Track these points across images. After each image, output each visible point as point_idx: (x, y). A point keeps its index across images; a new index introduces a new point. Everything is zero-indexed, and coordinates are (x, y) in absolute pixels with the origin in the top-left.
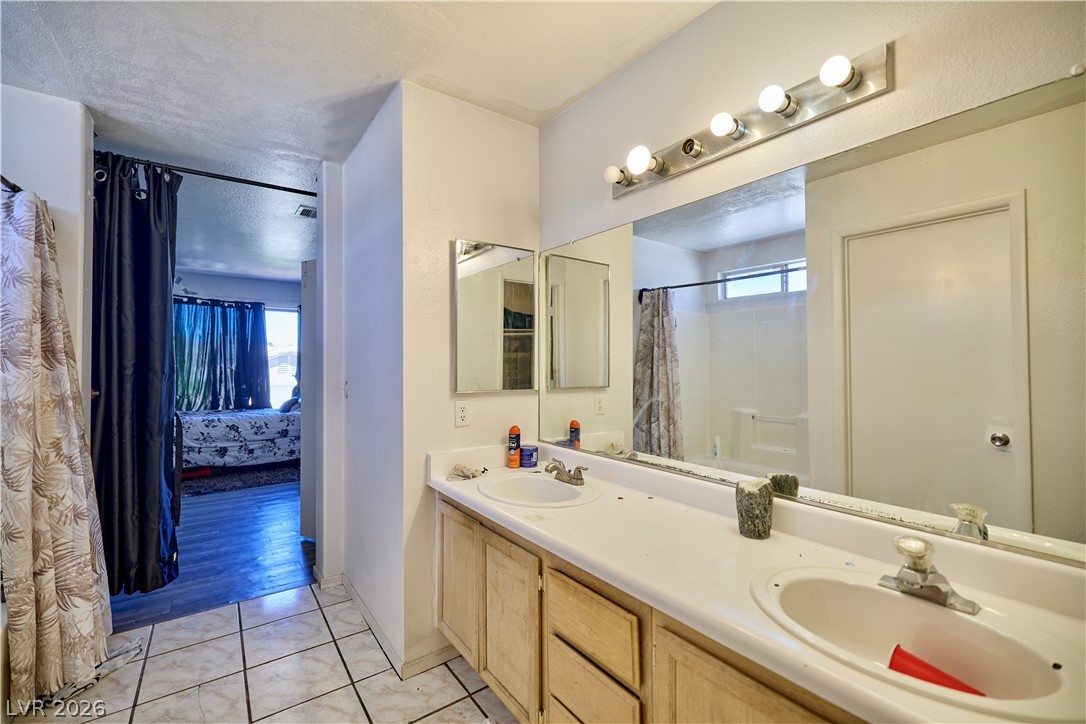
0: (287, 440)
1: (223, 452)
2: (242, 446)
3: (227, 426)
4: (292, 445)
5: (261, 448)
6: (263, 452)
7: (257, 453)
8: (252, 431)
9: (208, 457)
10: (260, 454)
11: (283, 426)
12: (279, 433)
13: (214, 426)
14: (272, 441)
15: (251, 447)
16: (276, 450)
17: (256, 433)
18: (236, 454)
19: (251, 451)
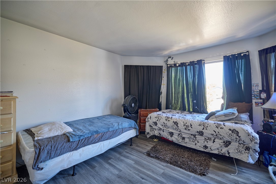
0: (203, 138)
1: (172, 134)
2: (179, 134)
3: (174, 122)
4: (206, 143)
5: (188, 138)
6: (190, 140)
7: (187, 140)
8: (184, 127)
9: (166, 135)
10: (188, 141)
11: (200, 128)
12: (198, 132)
13: (169, 121)
14: (195, 136)
15: (184, 136)
16: (196, 142)
17: (186, 129)
18: (176, 137)
19: (184, 138)
